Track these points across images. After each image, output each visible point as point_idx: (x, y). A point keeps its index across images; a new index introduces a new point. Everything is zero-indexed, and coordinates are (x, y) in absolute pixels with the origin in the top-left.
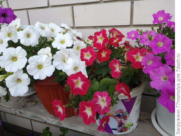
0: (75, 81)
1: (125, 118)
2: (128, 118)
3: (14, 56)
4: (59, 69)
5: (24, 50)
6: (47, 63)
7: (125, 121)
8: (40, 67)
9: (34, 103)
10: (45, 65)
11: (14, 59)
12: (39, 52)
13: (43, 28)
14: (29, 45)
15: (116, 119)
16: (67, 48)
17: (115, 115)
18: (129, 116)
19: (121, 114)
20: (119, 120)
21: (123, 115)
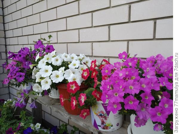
0: (71, 85)
1: (106, 118)
2: (108, 119)
3: (47, 69)
4: (66, 79)
5: (51, 67)
6: (61, 75)
7: (106, 120)
8: (57, 76)
9: (60, 103)
10: (60, 76)
11: (47, 71)
12: (59, 69)
13: (66, 57)
14: (56, 65)
15: (99, 117)
16: (75, 68)
17: (99, 114)
18: (108, 117)
19: (103, 114)
20: (101, 118)
21: (104, 115)
